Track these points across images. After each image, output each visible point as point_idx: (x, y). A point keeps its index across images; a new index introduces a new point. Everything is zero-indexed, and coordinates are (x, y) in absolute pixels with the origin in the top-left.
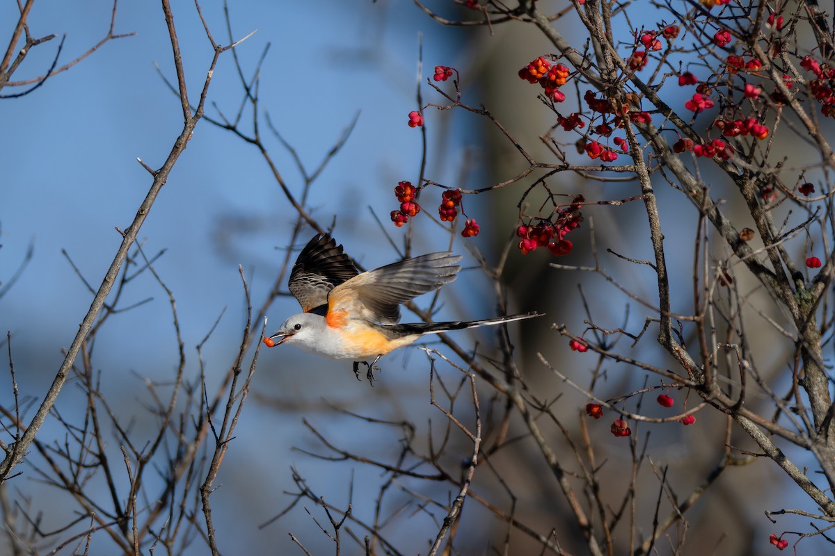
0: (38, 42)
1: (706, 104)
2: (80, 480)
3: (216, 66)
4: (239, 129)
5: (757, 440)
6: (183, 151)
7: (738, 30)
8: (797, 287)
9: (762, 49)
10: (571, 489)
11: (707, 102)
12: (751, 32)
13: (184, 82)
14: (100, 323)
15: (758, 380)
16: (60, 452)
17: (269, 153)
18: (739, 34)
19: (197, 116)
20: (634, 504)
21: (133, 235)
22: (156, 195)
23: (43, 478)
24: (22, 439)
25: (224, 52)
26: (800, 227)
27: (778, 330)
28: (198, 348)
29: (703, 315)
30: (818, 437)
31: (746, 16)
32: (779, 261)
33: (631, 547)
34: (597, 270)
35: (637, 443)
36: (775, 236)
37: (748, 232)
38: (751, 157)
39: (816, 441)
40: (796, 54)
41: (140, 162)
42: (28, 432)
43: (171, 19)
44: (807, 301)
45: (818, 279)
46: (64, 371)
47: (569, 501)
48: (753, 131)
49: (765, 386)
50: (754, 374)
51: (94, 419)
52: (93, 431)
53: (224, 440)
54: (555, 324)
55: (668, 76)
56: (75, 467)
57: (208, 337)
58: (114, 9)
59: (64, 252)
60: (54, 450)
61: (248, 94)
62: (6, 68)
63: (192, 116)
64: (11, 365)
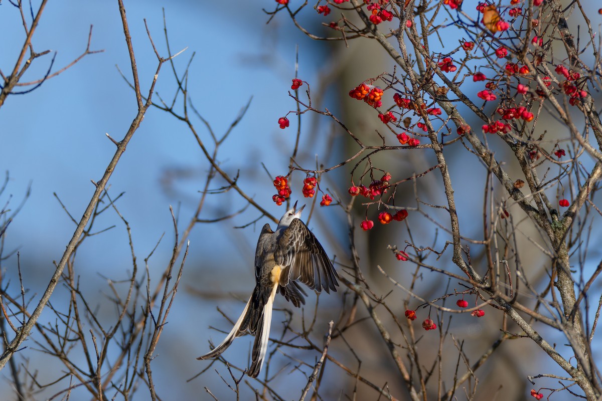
0: (39, 55)
1: (491, 97)
2: (65, 350)
3: (160, 71)
4: (174, 110)
5: (521, 327)
6: (138, 129)
7: (513, 48)
8: (553, 219)
9: (529, 60)
10: (398, 356)
11: (492, 96)
12: (521, 49)
13: (138, 82)
14: (79, 243)
15: (527, 284)
16: (52, 330)
17: (194, 127)
18: (514, 50)
19: (147, 106)
20: (441, 365)
21: (103, 185)
22: (118, 159)
23: (41, 349)
24: (27, 324)
25: (165, 62)
26: (555, 179)
27: (541, 250)
28: (146, 260)
29: (489, 240)
30: (568, 322)
31: (518, 36)
32: (541, 202)
33: (439, 394)
34: (418, 210)
35: (443, 323)
36: (538, 184)
37: (520, 182)
38: (523, 132)
39: (566, 326)
40: (552, 63)
41: (108, 137)
42: (31, 320)
43: (129, 40)
44: (559, 229)
45: (567, 214)
46: (55, 278)
47: (397, 363)
48: (523, 116)
49: (532, 288)
50: (524, 280)
51: (75, 308)
52: (74, 316)
53: (160, 324)
54: (389, 246)
55: (467, 76)
56: (62, 341)
57: (152, 253)
58: (90, 34)
59: (55, 194)
60: (48, 329)
61: (180, 87)
62: (16, 73)
63: (144, 104)
64: (20, 274)
